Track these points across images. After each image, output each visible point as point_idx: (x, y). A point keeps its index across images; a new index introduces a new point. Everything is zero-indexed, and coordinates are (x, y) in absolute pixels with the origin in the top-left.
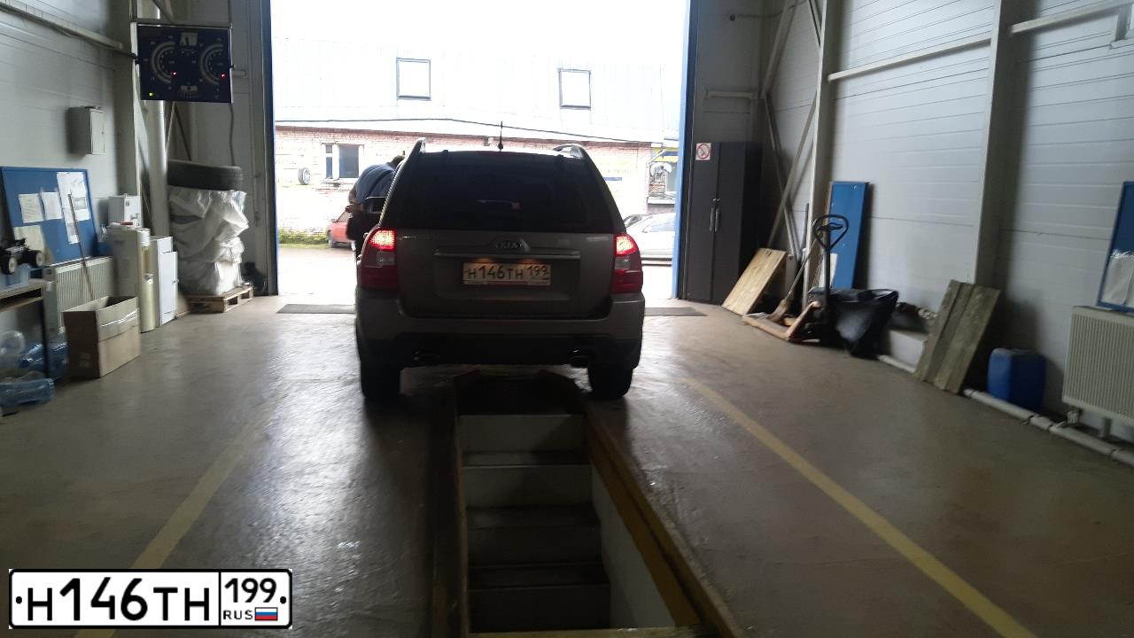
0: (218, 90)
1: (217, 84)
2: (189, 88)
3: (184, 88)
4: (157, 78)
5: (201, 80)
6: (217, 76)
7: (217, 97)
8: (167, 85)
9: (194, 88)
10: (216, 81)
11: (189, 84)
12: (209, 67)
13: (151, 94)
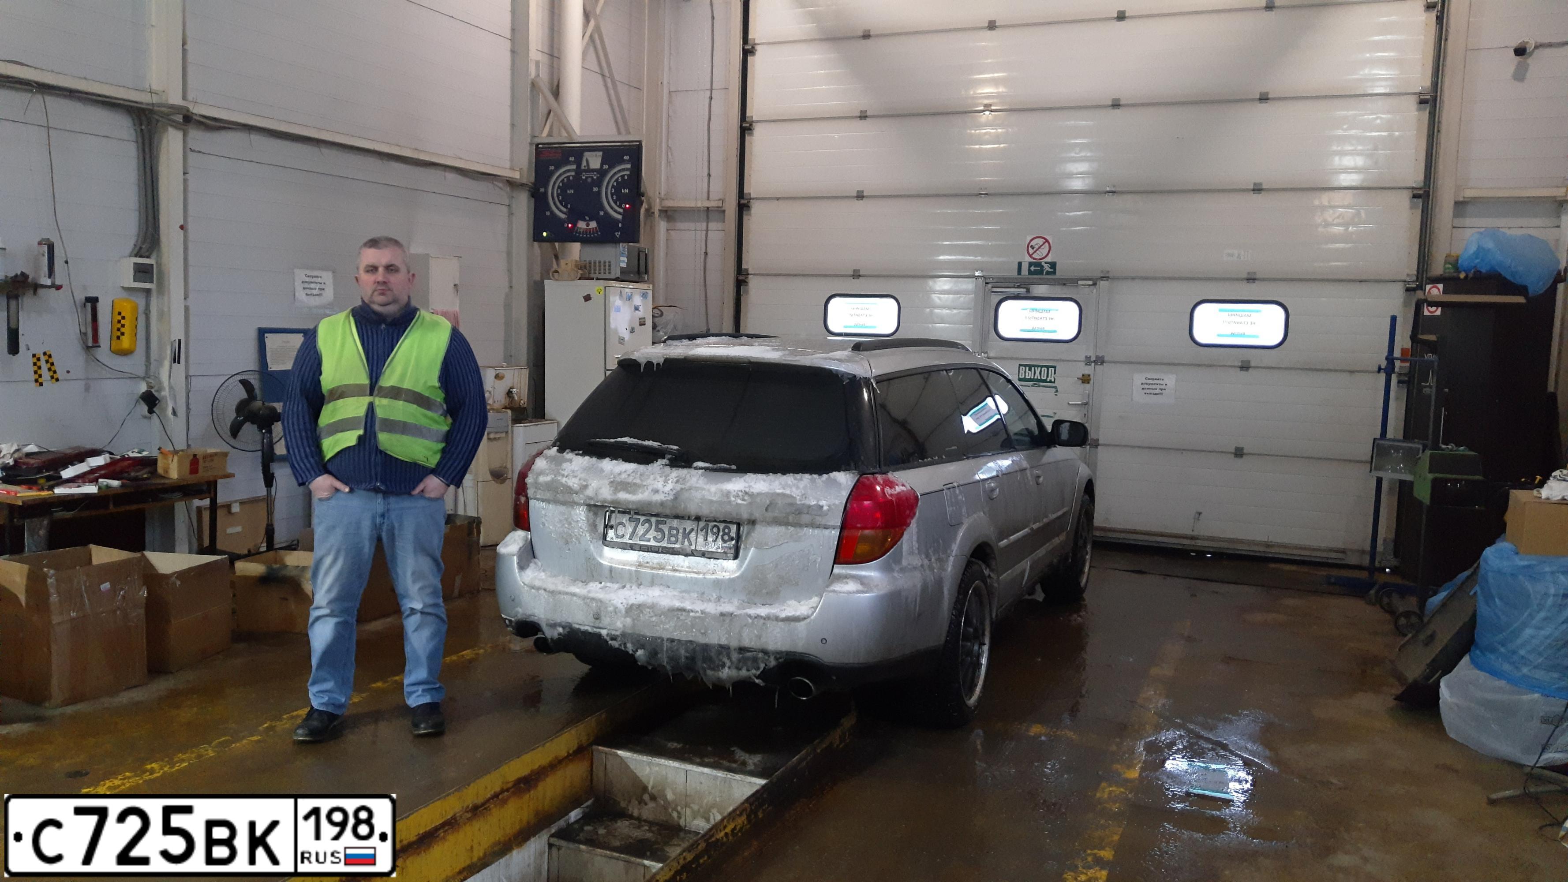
0: (620, 225)
1: (620, 217)
2: (588, 225)
3: (582, 225)
4: (552, 213)
5: (602, 213)
6: (620, 206)
7: (618, 234)
8: (561, 222)
9: (593, 225)
10: (619, 213)
11: (587, 218)
12: (612, 195)
13: (545, 234)
